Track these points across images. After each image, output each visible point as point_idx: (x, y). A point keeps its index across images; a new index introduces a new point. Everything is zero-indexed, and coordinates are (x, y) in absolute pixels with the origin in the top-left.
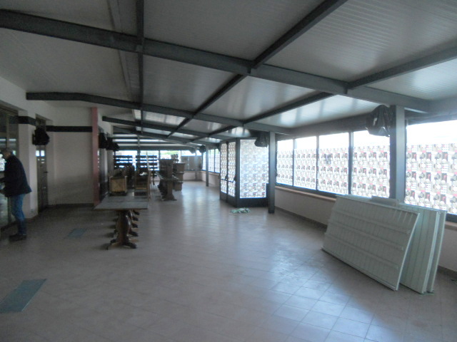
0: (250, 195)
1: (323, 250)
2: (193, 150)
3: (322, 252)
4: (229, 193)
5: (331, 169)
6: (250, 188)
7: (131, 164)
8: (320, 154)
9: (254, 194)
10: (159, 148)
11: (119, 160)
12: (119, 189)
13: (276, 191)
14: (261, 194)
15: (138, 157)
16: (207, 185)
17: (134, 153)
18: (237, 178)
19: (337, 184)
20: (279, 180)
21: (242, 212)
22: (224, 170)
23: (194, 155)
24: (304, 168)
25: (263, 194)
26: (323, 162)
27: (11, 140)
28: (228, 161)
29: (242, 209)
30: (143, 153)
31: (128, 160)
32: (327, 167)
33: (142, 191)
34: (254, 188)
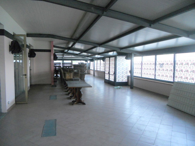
0: (120, 81)
1: (167, 105)
2: (86, 61)
3: (167, 106)
4: (110, 80)
5: (163, 70)
6: (121, 77)
7: (61, 66)
8: (157, 63)
9: (122, 80)
10: (72, 60)
11: (56, 65)
12: (69, 78)
13: (134, 79)
14: (125, 80)
15: (63, 63)
16: (94, 76)
17: (61, 62)
18: (115, 73)
19: (167, 76)
20: (135, 75)
21: (119, 88)
22: (107, 70)
23: (87, 63)
24: (148, 69)
25: (126, 80)
26: (158, 67)
27: (21, 55)
28: (109, 65)
29: (119, 87)
30: (65, 62)
31: (59, 65)
32: (161, 69)
33: (77, 79)
34: (122, 78)
